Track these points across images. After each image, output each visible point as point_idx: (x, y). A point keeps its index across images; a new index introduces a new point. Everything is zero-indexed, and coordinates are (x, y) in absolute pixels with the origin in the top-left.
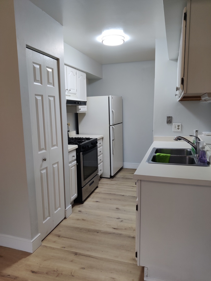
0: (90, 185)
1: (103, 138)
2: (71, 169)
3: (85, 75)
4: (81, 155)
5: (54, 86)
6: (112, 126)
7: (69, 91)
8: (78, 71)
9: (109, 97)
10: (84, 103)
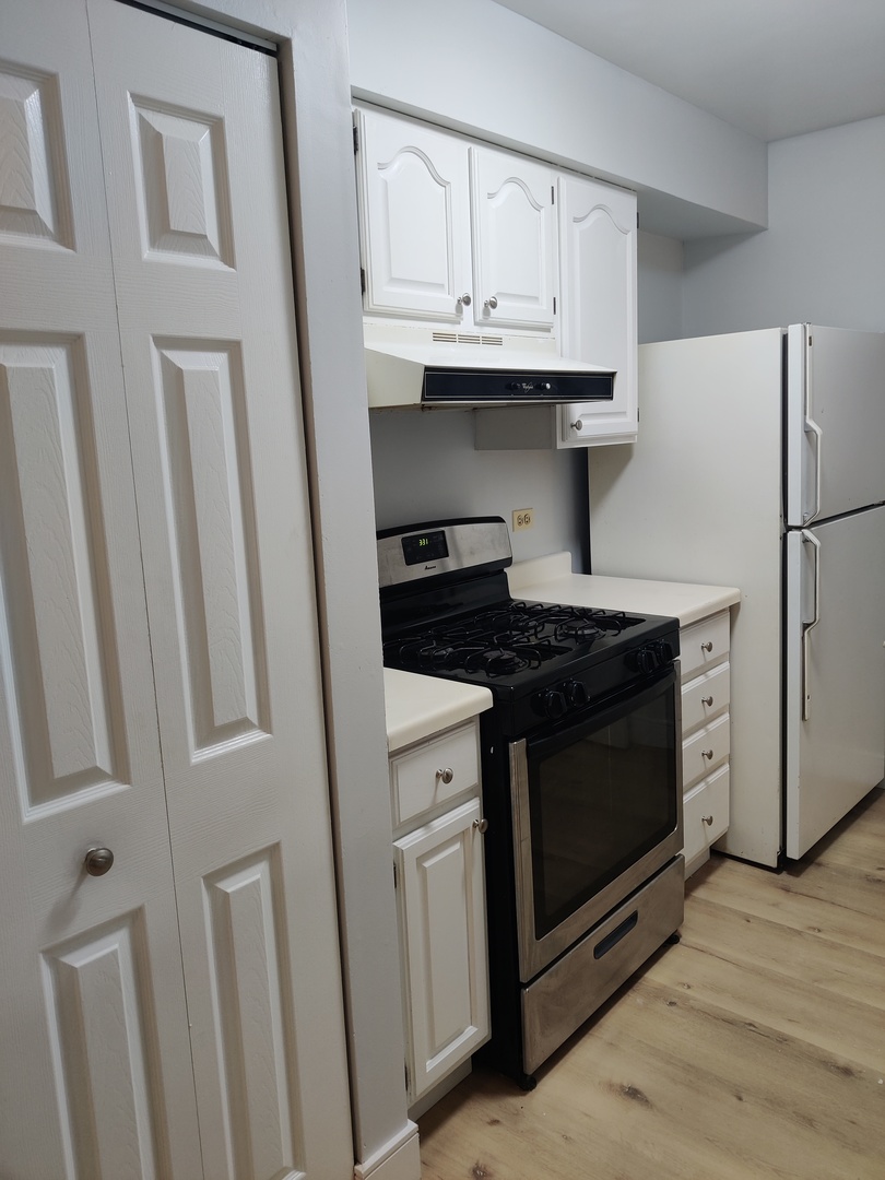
0: (599, 950)
1: (733, 611)
2: (427, 864)
3: (626, 208)
4: (513, 764)
5: (228, 256)
6: (799, 528)
7: (486, 313)
8: (566, 182)
9: (785, 339)
10: (598, 386)
